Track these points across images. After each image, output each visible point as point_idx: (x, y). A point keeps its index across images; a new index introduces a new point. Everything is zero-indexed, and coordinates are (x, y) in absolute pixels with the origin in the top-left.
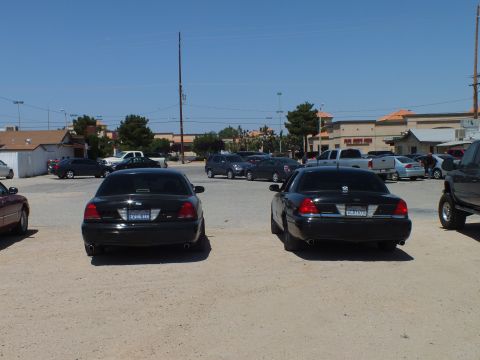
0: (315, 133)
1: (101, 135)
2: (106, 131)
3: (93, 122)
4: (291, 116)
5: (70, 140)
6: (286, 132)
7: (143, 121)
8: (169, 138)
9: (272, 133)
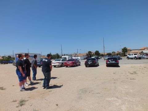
0: (127, 52)
1: (92, 54)
2: (93, 53)
3: (91, 52)
4: (123, 49)
5: (87, 55)
6: (122, 52)
7: (98, 51)
8: (103, 54)
9: (119, 52)
